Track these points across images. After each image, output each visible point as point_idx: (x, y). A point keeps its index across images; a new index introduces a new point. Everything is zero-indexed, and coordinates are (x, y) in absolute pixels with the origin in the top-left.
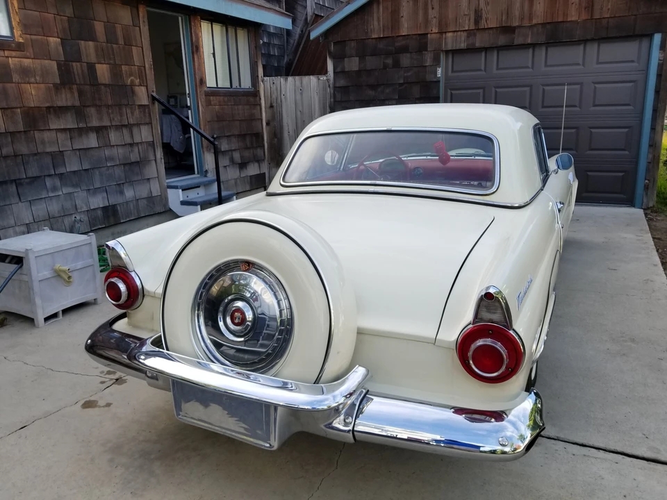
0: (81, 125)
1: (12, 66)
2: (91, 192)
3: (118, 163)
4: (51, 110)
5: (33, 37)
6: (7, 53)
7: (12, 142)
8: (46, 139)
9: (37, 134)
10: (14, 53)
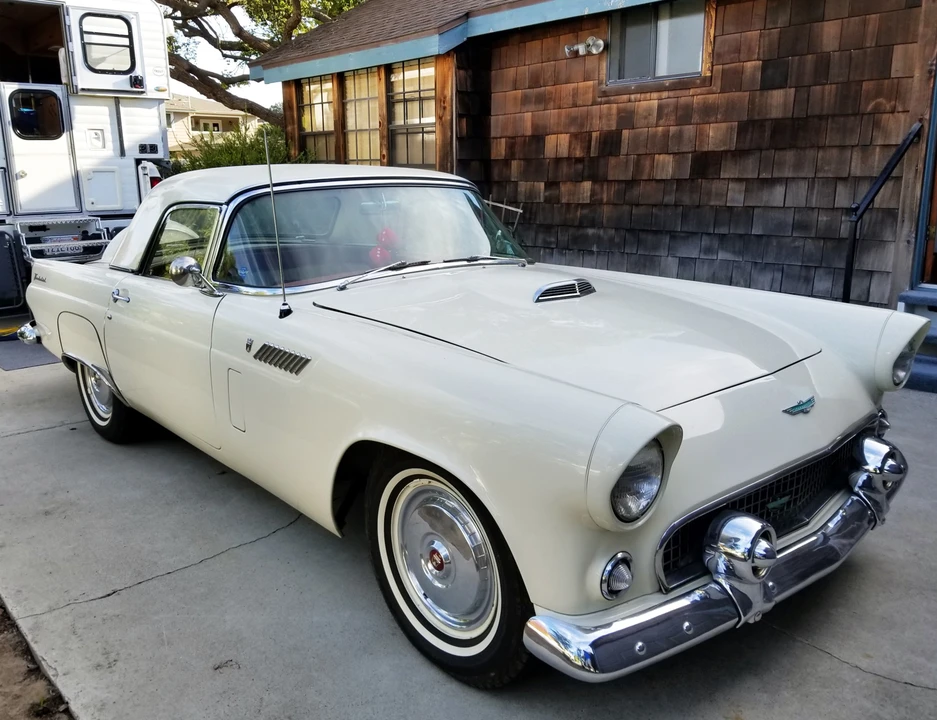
0: (764, 175)
1: (695, 105)
2: (758, 267)
3: (813, 235)
4: (729, 154)
5: (726, 66)
6: (692, 92)
7: (677, 189)
8: (714, 190)
9: (705, 183)
10: (699, 91)
